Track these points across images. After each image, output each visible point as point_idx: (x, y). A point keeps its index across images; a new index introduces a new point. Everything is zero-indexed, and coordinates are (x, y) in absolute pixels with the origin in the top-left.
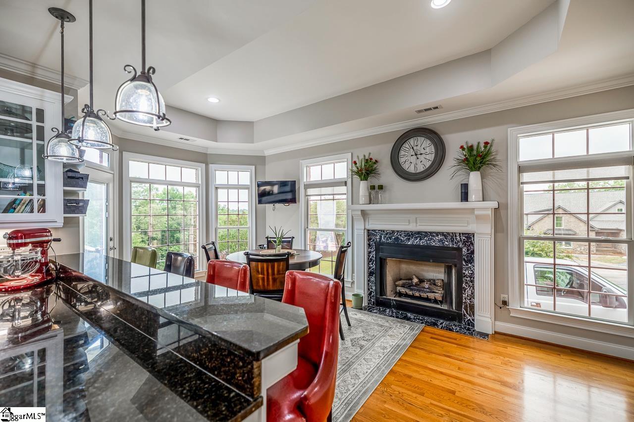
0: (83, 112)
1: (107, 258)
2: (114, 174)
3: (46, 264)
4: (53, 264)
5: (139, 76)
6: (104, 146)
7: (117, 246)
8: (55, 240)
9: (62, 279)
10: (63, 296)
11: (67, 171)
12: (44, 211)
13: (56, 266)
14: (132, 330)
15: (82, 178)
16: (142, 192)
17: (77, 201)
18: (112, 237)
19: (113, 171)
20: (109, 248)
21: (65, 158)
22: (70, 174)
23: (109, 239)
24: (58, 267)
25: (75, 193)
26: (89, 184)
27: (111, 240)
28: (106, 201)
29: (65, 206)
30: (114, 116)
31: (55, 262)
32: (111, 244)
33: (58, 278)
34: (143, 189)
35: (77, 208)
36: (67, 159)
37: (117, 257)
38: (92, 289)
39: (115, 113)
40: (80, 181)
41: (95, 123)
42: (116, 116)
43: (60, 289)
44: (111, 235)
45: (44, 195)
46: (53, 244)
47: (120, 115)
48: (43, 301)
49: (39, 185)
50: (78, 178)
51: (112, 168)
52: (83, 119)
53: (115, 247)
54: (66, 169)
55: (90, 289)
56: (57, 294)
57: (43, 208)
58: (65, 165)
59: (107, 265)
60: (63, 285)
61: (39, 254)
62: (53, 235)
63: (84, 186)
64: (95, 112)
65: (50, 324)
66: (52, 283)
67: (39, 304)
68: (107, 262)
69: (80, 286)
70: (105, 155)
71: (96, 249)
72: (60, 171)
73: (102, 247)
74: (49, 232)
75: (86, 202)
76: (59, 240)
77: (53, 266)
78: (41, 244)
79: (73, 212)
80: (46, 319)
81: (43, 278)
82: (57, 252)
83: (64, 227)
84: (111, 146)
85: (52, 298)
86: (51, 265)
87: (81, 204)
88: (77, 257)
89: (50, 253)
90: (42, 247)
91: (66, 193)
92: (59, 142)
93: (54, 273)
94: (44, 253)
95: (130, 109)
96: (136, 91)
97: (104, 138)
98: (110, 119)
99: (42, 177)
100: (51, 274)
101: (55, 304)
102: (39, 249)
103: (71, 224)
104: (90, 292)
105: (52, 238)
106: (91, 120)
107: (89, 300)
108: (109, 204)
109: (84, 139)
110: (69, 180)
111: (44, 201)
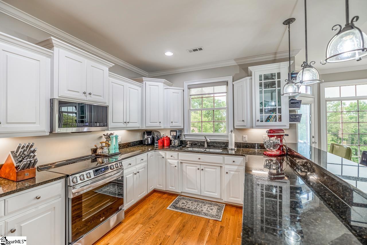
0: (302, 67)
1: (311, 147)
2: (314, 98)
3: (282, 146)
4: (285, 147)
5: (344, 28)
6: (314, 82)
7: (317, 141)
8: (286, 135)
9: (289, 155)
10: (289, 163)
11: (290, 100)
12: (281, 121)
13: (286, 148)
14: (337, 198)
15: (298, 103)
16: (332, 107)
17: (295, 115)
18: (314, 135)
19: (314, 96)
20: (312, 142)
21: (291, 93)
22: (292, 101)
23: (312, 137)
24: (287, 149)
25: (294, 111)
26: (302, 106)
27: (313, 137)
28: (310, 114)
29: (290, 118)
30: (325, 61)
31: (286, 146)
32: (313, 140)
33: (287, 154)
34: (332, 105)
35: (296, 119)
36: (292, 94)
37: (317, 147)
38: (304, 164)
39: (326, 60)
40: (297, 105)
41: (309, 70)
42: (326, 61)
43: (288, 160)
44: (313, 135)
45: (281, 113)
46: (285, 137)
47: (329, 60)
48: (281, 163)
49: (279, 109)
50: (296, 103)
51: (313, 95)
52: (302, 70)
53: (316, 142)
54: (290, 99)
55: (303, 164)
56: (287, 162)
57: (280, 119)
58: (290, 97)
59: (311, 152)
60: (290, 158)
61: (279, 141)
62: (285, 132)
63: (299, 107)
64: (309, 64)
65: (284, 176)
66: (285, 156)
67: (279, 165)
68: (311, 150)
69: (297, 161)
70: (309, 88)
71: (304, 142)
72: (287, 100)
73: (308, 141)
74: (283, 131)
75: (300, 115)
76: (288, 135)
77: (285, 148)
78: (280, 136)
79: (294, 121)
80: (282, 173)
81: (281, 153)
82: (287, 141)
83: (289, 129)
84: (319, 81)
85: (284, 163)
86: (284, 147)
87: (297, 117)
88: (295, 144)
89: (284, 141)
90: (280, 138)
91: (290, 111)
92: (288, 86)
93: (285, 151)
94: (281, 141)
95: (338, 53)
96: (342, 39)
97: (315, 77)
98: (322, 64)
99: (280, 105)
100: (284, 152)
101: (286, 167)
102: (279, 139)
103: (293, 127)
104: (303, 165)
105: (285, 134)
106: (307, 70)
107: (303, 170)
108: (312, 116)
109: (303, 81)
110: (291, 104)
111: (281, 116)
